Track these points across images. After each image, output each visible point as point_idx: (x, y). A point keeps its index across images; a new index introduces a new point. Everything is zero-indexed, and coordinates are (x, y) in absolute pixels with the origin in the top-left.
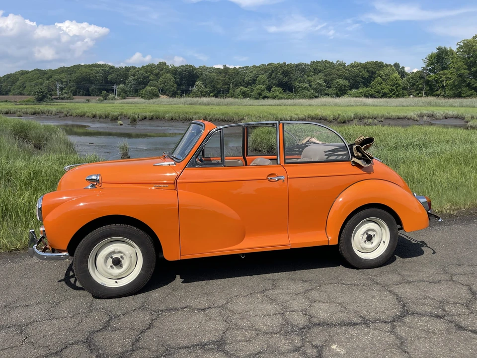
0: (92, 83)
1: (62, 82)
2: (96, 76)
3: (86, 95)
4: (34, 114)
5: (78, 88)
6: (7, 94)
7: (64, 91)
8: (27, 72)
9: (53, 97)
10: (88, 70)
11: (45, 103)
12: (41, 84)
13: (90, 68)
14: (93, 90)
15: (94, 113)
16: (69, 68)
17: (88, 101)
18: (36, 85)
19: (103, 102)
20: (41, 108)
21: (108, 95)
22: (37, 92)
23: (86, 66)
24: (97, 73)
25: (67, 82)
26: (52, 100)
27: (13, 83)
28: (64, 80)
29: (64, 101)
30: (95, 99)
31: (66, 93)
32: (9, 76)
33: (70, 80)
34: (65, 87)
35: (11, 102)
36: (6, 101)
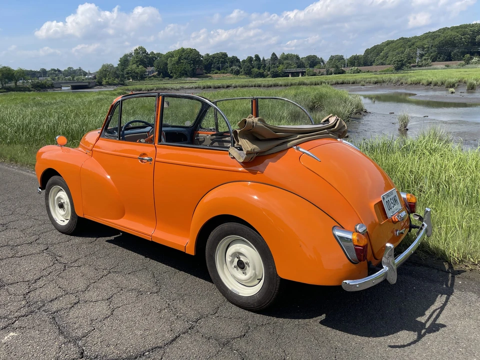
0: (456, 46)
1: (423, 48)
2: (462, 39)
3: (447, 60)
4: (376, 83)
5: (439, 53)
6: (371, 65)
7: (424, 57)
8: (393, 42)
9: (412, 65)
10: (454, 33)
11: (402, 71)
12: (403, 53)
13: (457, 30)
14: (455, 54)
15: (430, 80)
16: (434, 32)
17: (448, 66)
18: (398, 53)
19: (464, 67)
20: (383, 77)
21: (472, 58)
22: (397, 61)
23: (453, 28)
24: (463, 35)
25: (429, 48)
26: (410, 68)
27: (378, 54)
28: (426, 46)
29: (422, 68)
30: (456, 63)
31: (425, 59)
32: (375, 47)
33: (432, 46)
34: (426, 54)
35: (372, 72)
36: (368, 72)
